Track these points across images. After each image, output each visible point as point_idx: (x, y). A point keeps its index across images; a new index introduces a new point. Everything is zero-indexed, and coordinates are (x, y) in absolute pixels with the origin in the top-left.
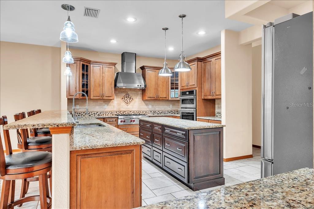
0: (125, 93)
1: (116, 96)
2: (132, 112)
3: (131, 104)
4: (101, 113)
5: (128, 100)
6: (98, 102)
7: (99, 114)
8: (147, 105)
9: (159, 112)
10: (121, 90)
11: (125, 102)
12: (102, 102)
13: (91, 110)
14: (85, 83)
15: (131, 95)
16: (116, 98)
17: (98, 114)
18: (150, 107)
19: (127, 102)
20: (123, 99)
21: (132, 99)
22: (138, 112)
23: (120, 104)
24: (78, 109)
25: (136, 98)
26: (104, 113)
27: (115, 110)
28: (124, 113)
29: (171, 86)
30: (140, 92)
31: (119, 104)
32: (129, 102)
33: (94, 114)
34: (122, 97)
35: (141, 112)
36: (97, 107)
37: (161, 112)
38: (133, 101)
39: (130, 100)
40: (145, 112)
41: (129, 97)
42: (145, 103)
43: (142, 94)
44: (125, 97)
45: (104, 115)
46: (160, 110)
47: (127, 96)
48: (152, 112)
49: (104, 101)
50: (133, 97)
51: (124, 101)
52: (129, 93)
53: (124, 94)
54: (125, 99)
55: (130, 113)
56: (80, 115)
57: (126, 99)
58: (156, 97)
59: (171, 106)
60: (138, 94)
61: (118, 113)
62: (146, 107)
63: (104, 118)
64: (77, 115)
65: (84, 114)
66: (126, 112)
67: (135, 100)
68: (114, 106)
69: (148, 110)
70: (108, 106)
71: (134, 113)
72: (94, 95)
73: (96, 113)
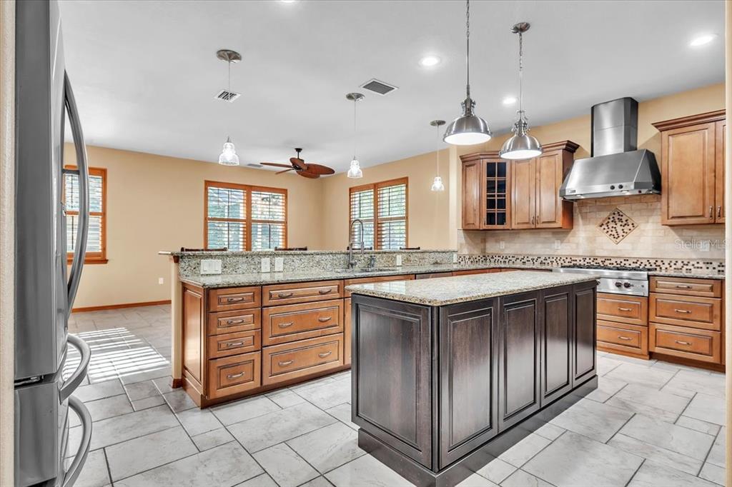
0: (609, 210)
1: (582, 218)
2: (630, 262)
3: (630, 237)
4: (547, 258)
5: (619, 229)
6: (542, 236)
7: (544, 261)
10: (598, 203)
11: (611, 232)
12: (550, 236)
13: (528, 252)
14: (496, 198)
15: (628, 214)
16: (584, 224)
17: (539, 260)
19: (614, 233)
20: (605, 226)
21: (631, 226)
22: (652, 262)
23: (595, 240)
24: (503, 250)
25: (648, 222)
26: (554, 260)
27: (580, 254)
28: (607, 263)
31: (591, 240)
32: (621, 233)
33: (533, 260)
34: (600, 222)
35: (666, 262)
36: (539, 246)
38: (636, 232)
39: (626, 229)
40: (680, 264)
41: (620, 220)
44: (610, 221)
45: (555, 263)
47: (617, 217)
49: (554, 233)
50: (635, 220)
51: (605, 231)
52: (622, 208)
53: (605, 214)
54: (610, 227)
55: (624, 262)
56: (507, 261)
57: (611, 225)
61: (587, 260)
64: (502, 260)
65: (514, 259)
66: (613, 261)
67: (642, 226)
68: (578, 244)
69: (694, 257)
70: (562, 243)
71: (638, 265)
72: (519, 221)
73: (536, 258)
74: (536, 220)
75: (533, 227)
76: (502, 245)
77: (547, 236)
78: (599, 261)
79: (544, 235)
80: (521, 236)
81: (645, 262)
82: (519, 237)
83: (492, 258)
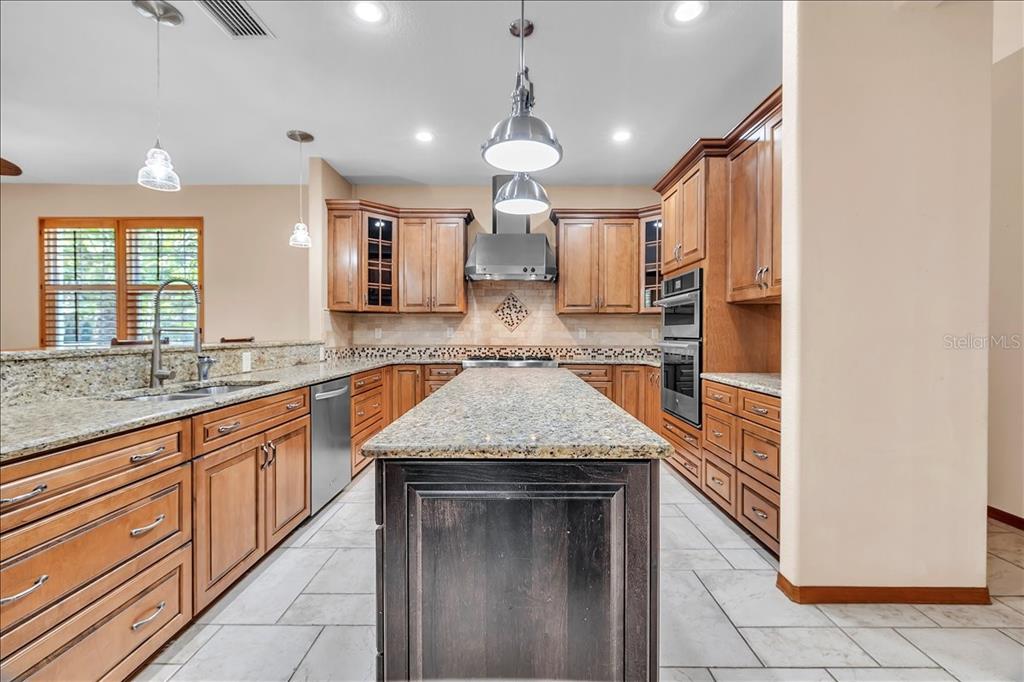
0: (504, 295)
1: (477, 302)
2: (524, 351)
3: (523, 326)
4: (438, 349)
5: (514, 316)
6: (431, 322)
7: (434, 353)
8: (571, 329)
9: (611, 353)
10: (493, 287)
11: (506, 319)
12: (441, 322)
13: (414, 343)
14: (380, 269)
15: (522, 300)
16: (479, 309)
17: (428, 352)
18: (582, 334)
19: (509, 319)
20: (500, 312)
21: (524, 313)
22: (543, 350)
23: (490, 327)
24: (379, 340)
25: (538, 310)
26: (445, 351)
27: (475, 343)
28: (502, 352)
29: (647, 267)
31: (486, 327)
32: (515, 320)
33: (420, 351)
34: (495, 308)
35: (554, 350)
36: (427, 334)
37: (619, 351)
38: (529, 319)
39: (520, 315)
40: (564, 352)
41: (515, 306)
42: (565, 324)
44: (505, 306)
45: (447, 355)
46: (615, 347)
47: (511, 302)
48: (590, 351)
49: (445, 318)
50: (529, 308)
51: (500, 318)
52: (517, 293)
53: (500, 299)
54: (505, 313)
55: (518, 351)
57: (507, 311)
58: (593, 305)
60: (544, 297)
61: (483, 350)
62: (567, 335)
63: (423, 365)
64: (378, 354)
65: (395, 352)
66: (508, 350)
67: (534, 314)
68: (472, 332)
69: (575, 344)
70: (455, 330)
71: (530, 354)
72: (409, 302)
73: (423, 349)
74: (431, 303)
75: (428, 310)
76: (378, 333)
77: (437, 322)
78: (494, 350)
79: (435, 321)
80: (403, 321)
81: (536, 350)
82: (401, 323)
83: (363, 350)
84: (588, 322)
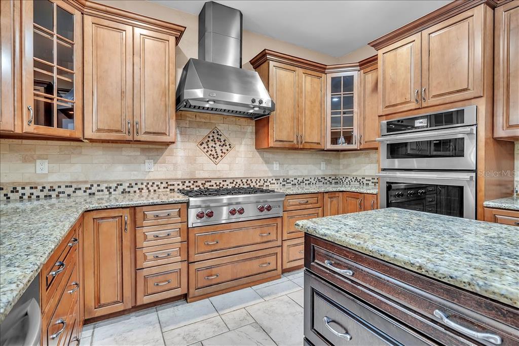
0: (208, 128)
1: (180, 133)
2: (228, 182)
3: (228, 158)
4: (133, 184)
5: (218, 149)
6: (124, 153)
7: (127, 190)
8: (267, 162)
9: (296, 181)
10: (198, 119)
11: (210, 152)
12: (137, 153)
13: (98, 178)
15: (225, 135)
17: (120, 189)
18: (276, 167)
19: (213, 153)
20: (205, 145)
21: (228, 146)
22: (244, 181)
23: (195, 160)
25: (241, 144)
26: (143, 186)
27: (179, 177)
28: (207, 185)
29: (332, 113)
30: (250, 128)
31: (191, 160)
32: (220, 153)
33: (108, 188)
34: (200, 140)
35: (254, 180)
36: (120, 168)
37: (301, 179)
38: (232, 152)
39: (224, 149)
40: (262, 182)
41: (219, 140)
42: (263, 157)
43: (257, 132)
44: (210, 139)
46: (299, 176)
47: (216, 136)
48: (281, 180)
49: (143, 150)
50: (232, 141)
51: (205, 150)
52: (221, 127)
53: (205, 132)
54: (210, 146)
55: (222, 183)
56: (54, 194)
57: (211, 144)
58: (295, 142)
59: (323, 166)
60: (245, 133)
61: (187, 184)
62: (265, 167)
63: (134, 208)
64: (42, 195)
65: (71, 190)
66: (213, 183)
67: (237, 148)
68: (175, 165)
69: (270, 175)
70: (155, 163)
71: (234, 185)
72: (101, 127)
73: (114, 185)
74: (134, 128)
75: (130, 138)
76: (42, 167)
77: (133, 154)
78: (199, 183)
79: (129, 152)
80: (84, 151)
81: (239, 181)
82: (80, 153)
83: (14, 190)
84: (281, 156)
